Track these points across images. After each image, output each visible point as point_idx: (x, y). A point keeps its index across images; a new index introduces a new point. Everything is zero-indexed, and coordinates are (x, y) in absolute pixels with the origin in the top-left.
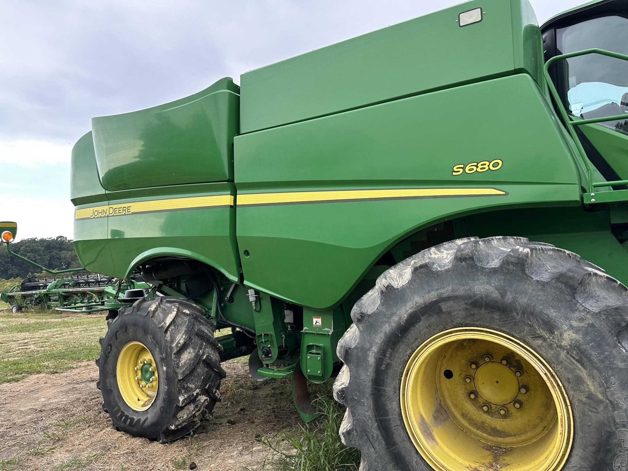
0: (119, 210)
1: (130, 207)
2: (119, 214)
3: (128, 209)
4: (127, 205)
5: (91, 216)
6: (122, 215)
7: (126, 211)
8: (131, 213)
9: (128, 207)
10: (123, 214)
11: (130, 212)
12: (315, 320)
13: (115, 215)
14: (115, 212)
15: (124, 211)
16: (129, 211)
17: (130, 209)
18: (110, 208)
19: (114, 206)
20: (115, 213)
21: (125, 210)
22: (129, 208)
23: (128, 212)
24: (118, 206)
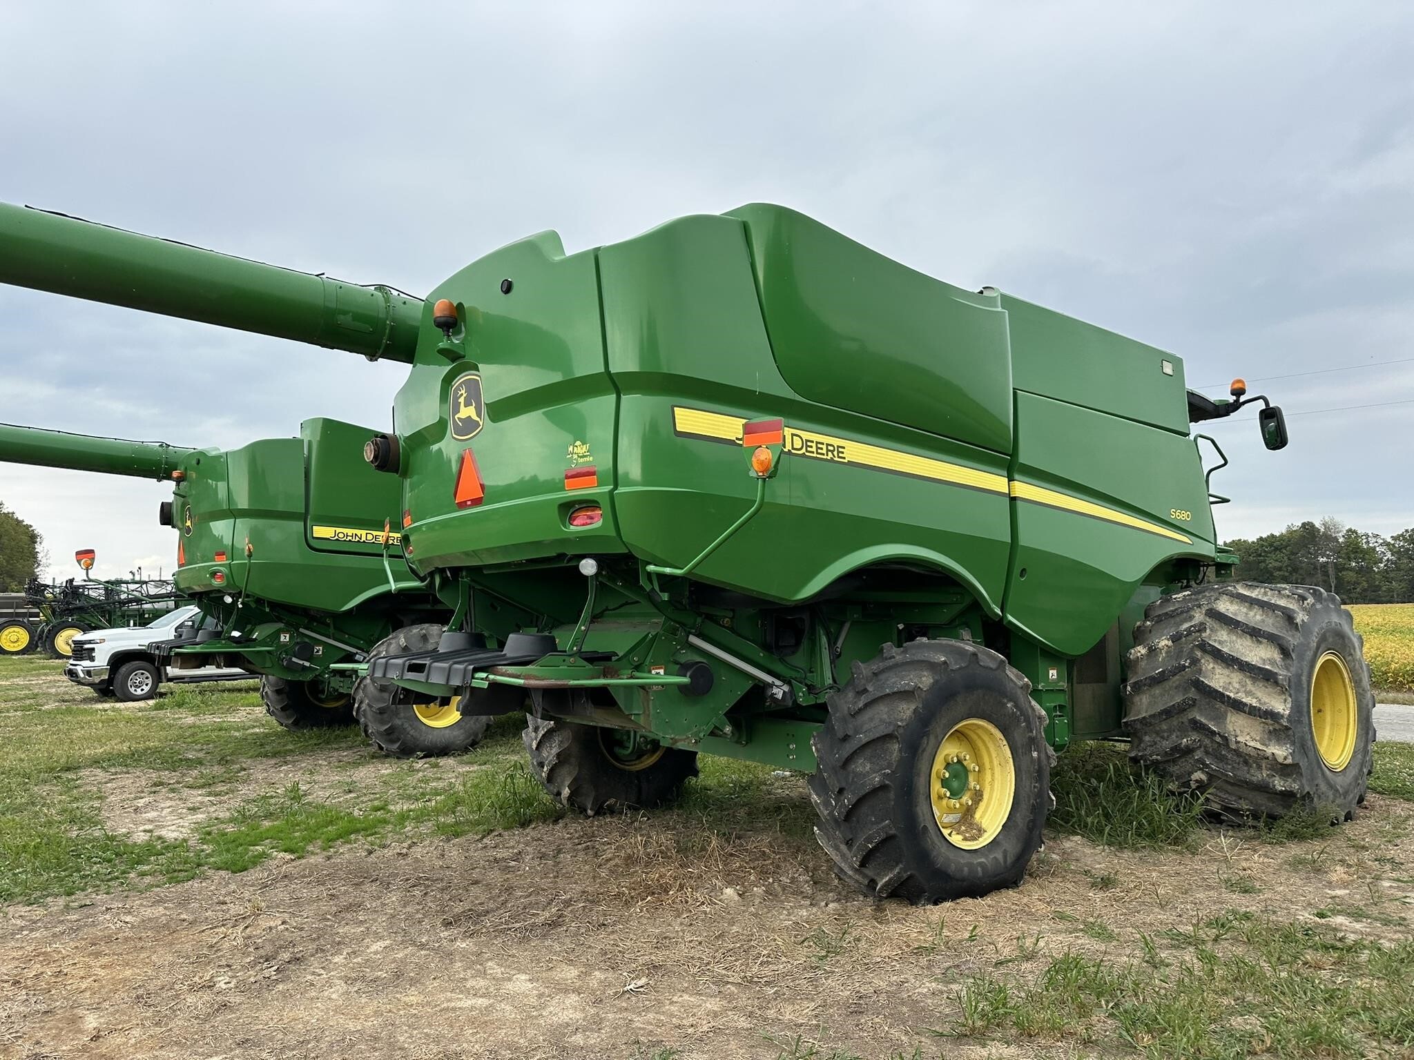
0: (818, 448)
1: (844, 448)
2: (818, 456)
3: (839, 452)
4: (836, 442)
5: (737, 439)
6: (826, 460)
7: (835, 453)
8: (846, 461)
9: (838, 447)
10: (829, 458)
11: (844, 458)
12: (1051, 672)
13: (807, 454)
14: (809, 449)
15: (830, 453)
16: (840, 455)
17: (843, 453)
18: (793, 435)
19: (806, 435)
20: (807, 451)
21: (832, 452)
22: (840, 450)
23: (839, 457)
24: (816, 437)
